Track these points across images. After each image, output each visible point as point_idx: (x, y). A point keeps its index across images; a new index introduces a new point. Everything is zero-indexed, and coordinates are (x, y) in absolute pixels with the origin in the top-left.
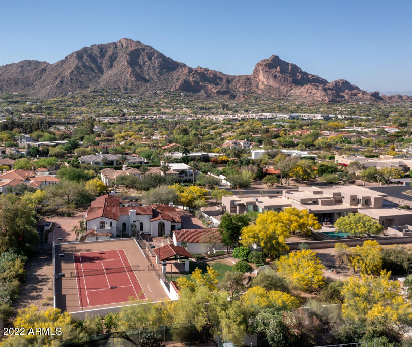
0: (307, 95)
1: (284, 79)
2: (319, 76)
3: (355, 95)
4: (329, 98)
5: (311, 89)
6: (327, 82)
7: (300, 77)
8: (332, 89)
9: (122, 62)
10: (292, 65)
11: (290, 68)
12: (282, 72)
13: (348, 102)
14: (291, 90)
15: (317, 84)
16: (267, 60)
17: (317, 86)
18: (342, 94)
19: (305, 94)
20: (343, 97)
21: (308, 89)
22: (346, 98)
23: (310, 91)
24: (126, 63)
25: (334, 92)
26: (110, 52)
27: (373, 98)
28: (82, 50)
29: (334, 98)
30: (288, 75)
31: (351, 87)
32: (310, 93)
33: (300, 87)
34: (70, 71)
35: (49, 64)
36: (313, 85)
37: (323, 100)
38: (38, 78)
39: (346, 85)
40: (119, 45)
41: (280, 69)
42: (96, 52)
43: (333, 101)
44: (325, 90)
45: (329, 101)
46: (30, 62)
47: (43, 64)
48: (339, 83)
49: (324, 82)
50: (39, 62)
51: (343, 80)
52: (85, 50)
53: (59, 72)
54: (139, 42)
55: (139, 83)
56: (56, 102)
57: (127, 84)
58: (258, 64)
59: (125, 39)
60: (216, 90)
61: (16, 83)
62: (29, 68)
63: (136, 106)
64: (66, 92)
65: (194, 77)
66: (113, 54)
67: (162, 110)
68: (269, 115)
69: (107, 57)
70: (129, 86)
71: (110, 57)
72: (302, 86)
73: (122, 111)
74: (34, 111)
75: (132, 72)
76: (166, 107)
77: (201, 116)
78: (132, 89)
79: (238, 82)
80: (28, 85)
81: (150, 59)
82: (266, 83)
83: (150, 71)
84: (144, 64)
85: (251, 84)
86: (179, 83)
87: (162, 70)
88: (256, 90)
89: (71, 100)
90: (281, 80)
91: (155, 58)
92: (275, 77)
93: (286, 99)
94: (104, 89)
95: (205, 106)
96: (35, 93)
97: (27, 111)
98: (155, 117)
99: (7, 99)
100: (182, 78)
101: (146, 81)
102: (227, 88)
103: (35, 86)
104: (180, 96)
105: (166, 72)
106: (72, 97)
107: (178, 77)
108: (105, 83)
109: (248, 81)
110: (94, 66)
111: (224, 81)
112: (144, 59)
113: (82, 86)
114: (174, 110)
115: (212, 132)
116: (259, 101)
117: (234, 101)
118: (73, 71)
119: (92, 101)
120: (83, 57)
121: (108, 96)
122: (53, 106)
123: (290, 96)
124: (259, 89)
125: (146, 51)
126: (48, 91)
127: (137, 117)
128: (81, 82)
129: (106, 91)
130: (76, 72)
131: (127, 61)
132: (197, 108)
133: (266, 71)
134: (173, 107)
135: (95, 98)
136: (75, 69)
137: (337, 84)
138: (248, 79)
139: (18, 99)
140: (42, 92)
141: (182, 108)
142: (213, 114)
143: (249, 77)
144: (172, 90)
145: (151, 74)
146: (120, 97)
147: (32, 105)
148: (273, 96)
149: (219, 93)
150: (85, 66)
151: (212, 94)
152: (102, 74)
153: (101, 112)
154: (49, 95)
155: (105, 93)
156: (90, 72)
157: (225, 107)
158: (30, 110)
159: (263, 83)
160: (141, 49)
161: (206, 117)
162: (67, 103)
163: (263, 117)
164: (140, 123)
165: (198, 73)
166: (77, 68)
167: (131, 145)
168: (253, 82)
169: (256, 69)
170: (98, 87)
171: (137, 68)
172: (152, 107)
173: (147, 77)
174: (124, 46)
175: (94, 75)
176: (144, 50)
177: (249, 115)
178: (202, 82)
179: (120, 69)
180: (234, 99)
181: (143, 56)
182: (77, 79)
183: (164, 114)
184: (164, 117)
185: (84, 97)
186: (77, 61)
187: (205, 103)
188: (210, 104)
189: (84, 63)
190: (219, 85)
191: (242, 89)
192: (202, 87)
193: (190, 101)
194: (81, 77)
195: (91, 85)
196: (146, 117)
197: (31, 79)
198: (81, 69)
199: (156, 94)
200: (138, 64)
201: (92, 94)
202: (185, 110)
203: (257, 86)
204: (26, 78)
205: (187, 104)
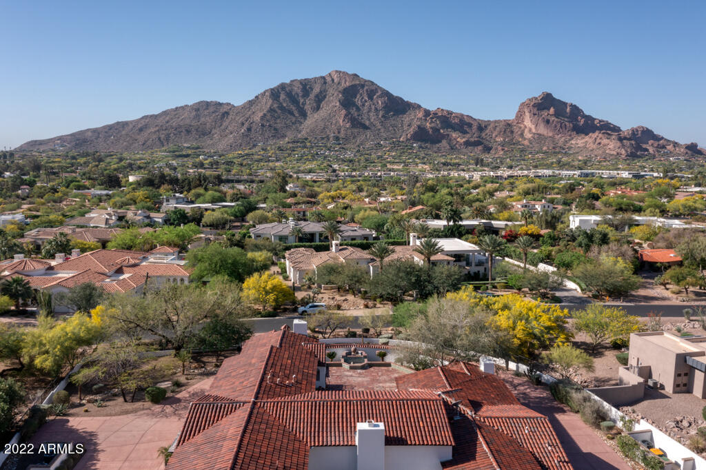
0: (595, 146)
1: (561, 124)
2: (610, 122)
3: (664, 147)
4: (626, 151)
5: (601, 138)
6: (621, 131)
7: (582, 122)
8: (629, 139)
9: (333, 102)
10: (571, 105)
11: (568, 110)
12: (557, 115)
13: (654, 157)
14: (570, 140)
15: (609, 132)
16: (536, 98)
17: (609, 134)
18: (644, 146)
19: (591, 146)
20: (647, 150)
21: (596, 139)
22: (651, 151)
23: (598, 141)
24: (338, 104)
25: (633, 142)
26: (317, 90)
27: (689, 152)
28: (278, 86)
29: (633, 150)
30: (566, 119)
31: (657, 138)
32: (600, 143)
33: (583, 136)
34: (261, 114)
35: (233, 106)
36: (603, 133)
37: (618, 154)
38: (219, 124)
39: (648, 134)
40: (329, 79)
41: (555, 111)
42: (297, 89)
43: (633, 156)
44: (621, 139)
45: (626, 156)
46: (208, 104)
47: (225, 106)
48: (637, 131)
49: (616, 129)
50: (220, 104)
51: (643, 127)
52: (283, 86)
53: (247, 116)
54: (356, 76)
55: (356, 130)
56: (240, 156)
57: (339, 132)
58: (523, 104)
59: (337, 71)
60: (464, 140)
61: (188, 132)
62: (206, 112)
63: (351, 161)
64: (255, 143)
65: (432, 122)
66: (321, 92)
67: (389, 166)
68: (548, 172)
69: (312, 96)
70: (342, 135)
71: (317, 96)
72: (587, 134)
73: (331, 167)
74: (207, 166)
75: (346, 115)
76: (393, 163)
77: (446, 173)
78: (346, 139)
79: (495, 130)
80: (204, 134)
81: (371, 98)
82: (534, 131)
83: (371, 114)
84: (364, 105)
85: (512, 132)
86: (411, 131)
87: (387, 112)
88: (520, 140)
89: (262, 153)
90: (556, 126)
91: (378, 97)
92: (548, 122)
93: (564, 151)
94: (307, 139)
95: (448, 161)
96: (213, 144)
97: (196, 167)
98: (379, 174)
99: (174, 152)
100: (416, 123)
101: (366, 128)
102: (479, 137)
103: (213, 135)
104: (412, 148)
105: (394, 115)
106: (263, 150)
107: (410, 123)
108: (308, 130)
109: (508, 127)
110: (294, 108)
111: (475, 127)
112: (362, 99)
113: (277, 134)
114: (405, 165)
115: (475, 192)
116: (525, 155)
117: (490, 155)
118: (265, 115)
119: (289, 155)
120: (279, 97)
121: (312, 147)
122: (235, 160)
123: (570, 148)
124: (525, 139)
125: (366, 88)
126: (231, 141)
127: (354, 173)
128: (275, 129)
129: (310, 142)
130: (269, 117)
131: (339, 101)
132: (437, 164)
133: (535, 114)
134: (404, 162)
135: (294, 151)
136: (268, 111)
137: (634, 132)
138: (508, 125)
139: (189, 152)
140: (222, 143)
141: (417, 164)
142: (464, 170)
143: (510, 122)
144: (401, 139)
145: (372, 118)
146: (329, 149)
147: (206, 159)
148: (545, 148)
149: (467, 144)
150: (281, 108)
151: (457, 146)
152: (305, 119)
153: (302, 168)
154: (232, 147)
155: (308, 144)
156: (289, 116)
157: (479, 162)
158: (201, 165)
159: (530, 130)
160: (359, 84)
161: (454, 174)
162: (256, 157)
163: (540, 174)
164: (359, 181)
165: (438, 117)
166: (271, 110)
167: (346, 208)
168: (516, 129)
169: (519, 111)
170: (299, 136)
171: (353, 111)
172: (374, 162)
173: (367, 123)
174: (335, 81)
175: (294, 119)
176: (363, 86)
177: (517, 172)
178: (443, 129)
179: (329, 112)
180: (489, 153)
181: (361, 95)
182: (270, 126)
183: (393, 170)
184: (392, 173)
185: (280, 149)
186: (271, 101)
187: (449, 157)
188: (455, 158)
189: (281, 103)
190: (468, 133)
191: (500, 139)
192: (444, 137)
193: (427, 155)
194: (276, 123)
195: (289, 133)
196: (366, 174)
197: (208, 125)
198: (277, 112)
199: (379, 146)
200: (354, 104)
201: (291, 145)
202: (420, 166)
203: (522, 135)
204: (201, 124)
205: (424, 158)
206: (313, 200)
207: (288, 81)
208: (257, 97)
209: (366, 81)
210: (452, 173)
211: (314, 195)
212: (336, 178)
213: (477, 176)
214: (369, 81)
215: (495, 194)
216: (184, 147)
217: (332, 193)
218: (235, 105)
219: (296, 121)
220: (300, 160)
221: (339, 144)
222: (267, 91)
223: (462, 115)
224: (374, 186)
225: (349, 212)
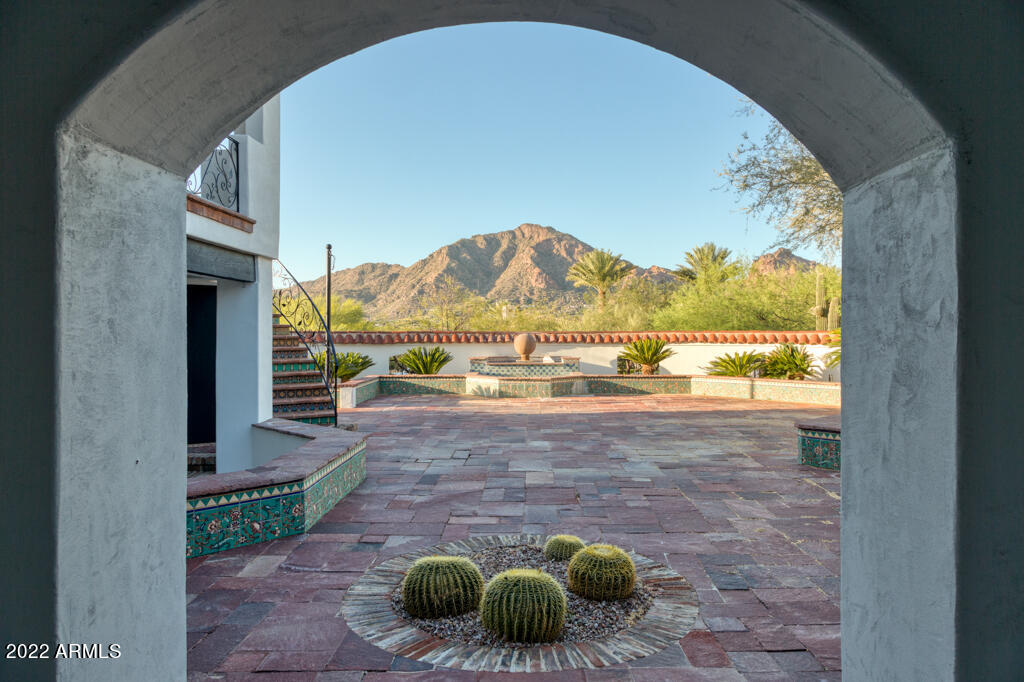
9: (524, 258)
16: (772, 255)
24: (529, 261)
26: (505, 245)
28: (458, 243)
34: (434, 275)
35: (403, 268)
38: (384, 288)
40: (518, 233)
42: (481, 244)
46: (374, 267)
47: (393, 268)
50: (390, 266)
52: (463, 243)
53: (419, 277)
54: (550, 229)
55: (552, 292)
57: (531, 294)
59: (528, 225)
62: (371, 275)
66: (509, 248)
69: (499, 253)
71: (504, 253)
75: (540, 274)
103: (378, 300)
110: (476, 267)
118: (440, 275)
120: (459, 254)
125: (563, 242)
130: (445, 277)
131: (532, 258)
136: (445, 271)
160: (554, 239)
165: (654, 276)
166: (448, 270)
174: (527, 235)
176: (560, 240)
179: (519, 270)
186: (448, 259)
189: (460, 262)
197: (373, 290)
198: (455, 272)
204: (364, 288)
207: (469, 237)
208: (431, 255)
209: (563, 235)
214: (567, 235)
218: (405, 266)
222: (443, 248)
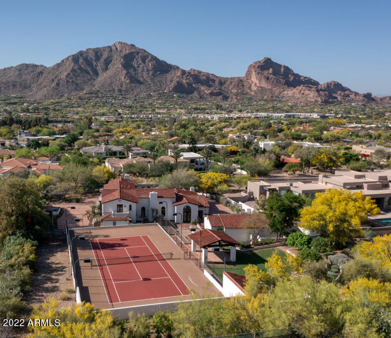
0: (300, 96)
1: (277, 80)
2: (311, 78)
3: (348, 96)
4: (322, 99)
5: (304, 90)
6: (319, 84)
7: (292, 78)
8: (324, 91)
9: (117, 65)
10: (284, 67)
11: (282, 69)
12: (274, 74)
13: (341, 103)
14: (283, 91)
15: (310, 85)
16: (260, 62)
17: (310, 87)
18: (334, 95)
19: (298, 95)
20: (336, 98)
21: (301, 91)
22: (339, 98)
23: (302, 92)
24: (120, 66)
25: (327, 93)
26: (105, 56)
27: (365, 99)
28: (78, 53)
29: (327, 98)
30: (280, 77)
31: (344, 89)
32: (303, 94)
33: (292, 88)
34: (66, 74)
35: (46, 68)
36: (306, 86)
37: (316, 101)
38: (36, 80)
39: (338, 87)
40: (114, 48)
41: (273, 71)
42: (91, 55)
43: (326, 102)
44: (318, 91)
45: (322, 102)
46: (27, 66)
47: (40, 67)
48: (331, 84)
49: (316, 84)
50: (36, 66)
51: (335, 82)
52: (81, 53)
53: (56, 75)
54: (133, 45)
55: (133, 85)
56: (53, 103)
57: (122, 86)
58: (250, 66)
59: (119, 42)
60: (209, 91)
61: (14, 86)
62: (26, 72)
63: (130, 107)
64: (62, 94)
65: (187, 79)
66: (108, 57)
67: (157, 111)
68: (264, 114)
69: (102, 60)
70: (124, 88)
71: (105, 60)
72: (295, 87)
73: (117, 111)
74: (30, 111)
75: (126, 74)
76: (159, 108)
77: (196, 115)
78: (127, 91)
79: (231, 84)
80: (25, 88)
81: (144, 61)
82: (258, 85)
83: (144, 73)
84: (139, 67)
85: (243, 86)
86: (173, 85)
87: (156, 72)
88: (249, 91)
89: (67, 101)
90: (273, 82)
91: (150, 61)
92: (268, 78)
93: (278, 99)
94: (99, 91)
95: (198, 107)
96: (32, 95)
97: (24, 112)
98: (150, 116)
99: (5, 100)
100: (176, 80)
101: (140, 83)
102: (220, 89)
103: (32, 88)
104: (173, 97)
105: (160, 74)
106: (68, 99)
107: (172, 79)
108: (100, 85)
109: (240, 82)
110: (89, 69)
111: (217, 82)
112: (138, 62)
113: (78, 88)
114: (168, 110)
115: (211, 128)
116: (252, 102)
117: (227, 102)
118: (69, 74)
119: (87, 103)
120: (79, 60)
121: (103, 97)
122: (50, 107)
123: (283, 97)
124: (252, 91)
125: (140, 54)
126: (45, 93)
127: (133, 116)
128: (76, 84)
129: (101, 93)
130: (71, 75)
131: (122, 64)
132: (191, 109)
133: (259, 73)
134: (167, 108)
135: (90, 100)
136: (71, 71)
137: (329, 85)
138: (240, 81)
139: (16, 100)
140: (39, 94)
141: (176, 109)
142: (208, 113)
143: (241, 79)
144: (165, 91)
145: (145, 76)
146: (114, 99)
147: (30, 106)
148: (265, 97)
149: (212, 94)
150: (80, 68)
151: (205, 96)
152: (97, 77)
153: (97, 112)
154: (46, 97)
155: (100, 95)
156: (86, 74)
157: (219, 107)
158: (28, 110)
159: (256, 84)
160: (135, 52)
161: (201, 116)
162: (63, 104)
163: (259, 116)
164: (137, 121)
165: (191, 75)
166: (73, 70)
167: (131, 138)
168: (245, 84)
169: (248, 71)
170: (94, 89)
171: (131, 71)
172: (147, 108)
173: (141, 80)
174: (119, 49)
175: (89, 77)
176: (138, 53)
177: (244, 114)
178: (195, 83)
179: (114, 72)
180: (227, 100)
181: (137, 60)
182: (73, 82)
183: (159, 113)
184: (159, 116)
185: (80, 98)
186: (73, 64)
187: (199, 104)
188: (203, 105)
189: (80, 66)
190: (212, 86)
191: (234, 91)
192: (195, 89)
193: (183, 102)
194: (77, 80)
195: (86, 87)
196: (141, 116)
197: (28, 82)
198: (77, 72)
199: (150, 96)
200: (132, 66)
201: (88, 96)
202: (178, 111)
203: (250, 88)
204: (23, 80)
205: (181, 104)
206: (109, 134)
207: (85, 50)
208: (62, 61)
209: (140, 49)
210: (200, 115)
211: (109, 131)
212: (121, 119)
213: (216, 117)
214: (142, 49)
215: (224, 129)
216: (12, 97)
217: (121, 129)
218: (47, 67)
219: (91, 78)
220: (95, 106)
221: (122, 95)
222: (69, 56)
223: (208, 74)
224: (147, 124)
225: (133, 141)
